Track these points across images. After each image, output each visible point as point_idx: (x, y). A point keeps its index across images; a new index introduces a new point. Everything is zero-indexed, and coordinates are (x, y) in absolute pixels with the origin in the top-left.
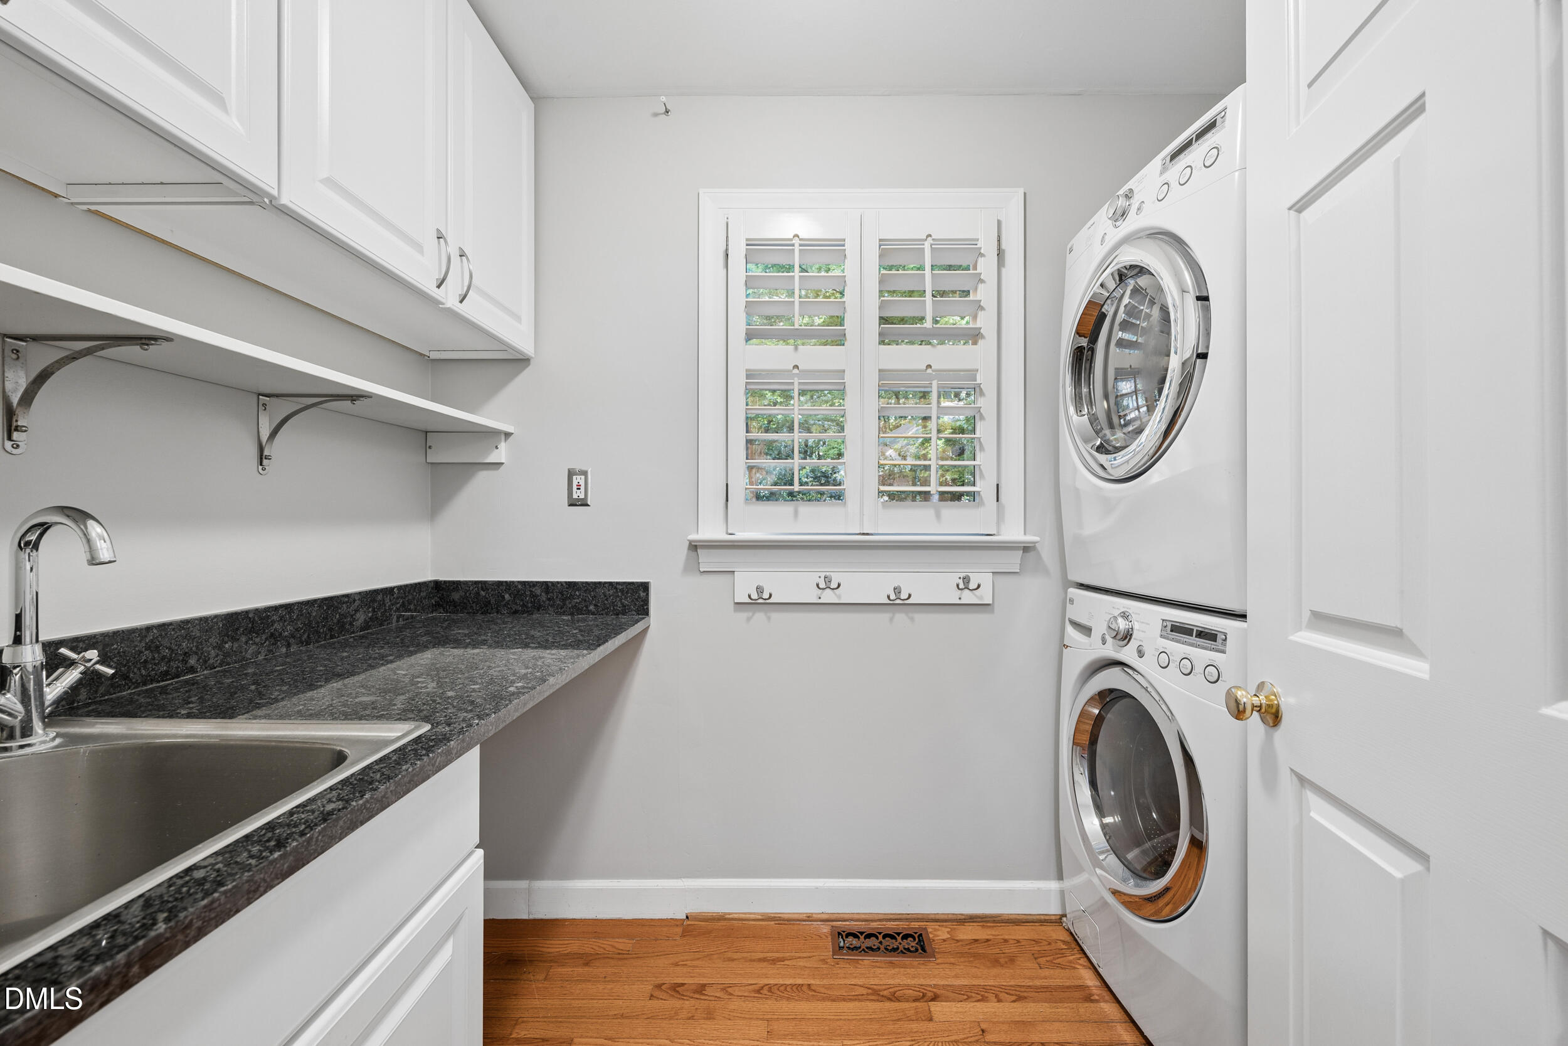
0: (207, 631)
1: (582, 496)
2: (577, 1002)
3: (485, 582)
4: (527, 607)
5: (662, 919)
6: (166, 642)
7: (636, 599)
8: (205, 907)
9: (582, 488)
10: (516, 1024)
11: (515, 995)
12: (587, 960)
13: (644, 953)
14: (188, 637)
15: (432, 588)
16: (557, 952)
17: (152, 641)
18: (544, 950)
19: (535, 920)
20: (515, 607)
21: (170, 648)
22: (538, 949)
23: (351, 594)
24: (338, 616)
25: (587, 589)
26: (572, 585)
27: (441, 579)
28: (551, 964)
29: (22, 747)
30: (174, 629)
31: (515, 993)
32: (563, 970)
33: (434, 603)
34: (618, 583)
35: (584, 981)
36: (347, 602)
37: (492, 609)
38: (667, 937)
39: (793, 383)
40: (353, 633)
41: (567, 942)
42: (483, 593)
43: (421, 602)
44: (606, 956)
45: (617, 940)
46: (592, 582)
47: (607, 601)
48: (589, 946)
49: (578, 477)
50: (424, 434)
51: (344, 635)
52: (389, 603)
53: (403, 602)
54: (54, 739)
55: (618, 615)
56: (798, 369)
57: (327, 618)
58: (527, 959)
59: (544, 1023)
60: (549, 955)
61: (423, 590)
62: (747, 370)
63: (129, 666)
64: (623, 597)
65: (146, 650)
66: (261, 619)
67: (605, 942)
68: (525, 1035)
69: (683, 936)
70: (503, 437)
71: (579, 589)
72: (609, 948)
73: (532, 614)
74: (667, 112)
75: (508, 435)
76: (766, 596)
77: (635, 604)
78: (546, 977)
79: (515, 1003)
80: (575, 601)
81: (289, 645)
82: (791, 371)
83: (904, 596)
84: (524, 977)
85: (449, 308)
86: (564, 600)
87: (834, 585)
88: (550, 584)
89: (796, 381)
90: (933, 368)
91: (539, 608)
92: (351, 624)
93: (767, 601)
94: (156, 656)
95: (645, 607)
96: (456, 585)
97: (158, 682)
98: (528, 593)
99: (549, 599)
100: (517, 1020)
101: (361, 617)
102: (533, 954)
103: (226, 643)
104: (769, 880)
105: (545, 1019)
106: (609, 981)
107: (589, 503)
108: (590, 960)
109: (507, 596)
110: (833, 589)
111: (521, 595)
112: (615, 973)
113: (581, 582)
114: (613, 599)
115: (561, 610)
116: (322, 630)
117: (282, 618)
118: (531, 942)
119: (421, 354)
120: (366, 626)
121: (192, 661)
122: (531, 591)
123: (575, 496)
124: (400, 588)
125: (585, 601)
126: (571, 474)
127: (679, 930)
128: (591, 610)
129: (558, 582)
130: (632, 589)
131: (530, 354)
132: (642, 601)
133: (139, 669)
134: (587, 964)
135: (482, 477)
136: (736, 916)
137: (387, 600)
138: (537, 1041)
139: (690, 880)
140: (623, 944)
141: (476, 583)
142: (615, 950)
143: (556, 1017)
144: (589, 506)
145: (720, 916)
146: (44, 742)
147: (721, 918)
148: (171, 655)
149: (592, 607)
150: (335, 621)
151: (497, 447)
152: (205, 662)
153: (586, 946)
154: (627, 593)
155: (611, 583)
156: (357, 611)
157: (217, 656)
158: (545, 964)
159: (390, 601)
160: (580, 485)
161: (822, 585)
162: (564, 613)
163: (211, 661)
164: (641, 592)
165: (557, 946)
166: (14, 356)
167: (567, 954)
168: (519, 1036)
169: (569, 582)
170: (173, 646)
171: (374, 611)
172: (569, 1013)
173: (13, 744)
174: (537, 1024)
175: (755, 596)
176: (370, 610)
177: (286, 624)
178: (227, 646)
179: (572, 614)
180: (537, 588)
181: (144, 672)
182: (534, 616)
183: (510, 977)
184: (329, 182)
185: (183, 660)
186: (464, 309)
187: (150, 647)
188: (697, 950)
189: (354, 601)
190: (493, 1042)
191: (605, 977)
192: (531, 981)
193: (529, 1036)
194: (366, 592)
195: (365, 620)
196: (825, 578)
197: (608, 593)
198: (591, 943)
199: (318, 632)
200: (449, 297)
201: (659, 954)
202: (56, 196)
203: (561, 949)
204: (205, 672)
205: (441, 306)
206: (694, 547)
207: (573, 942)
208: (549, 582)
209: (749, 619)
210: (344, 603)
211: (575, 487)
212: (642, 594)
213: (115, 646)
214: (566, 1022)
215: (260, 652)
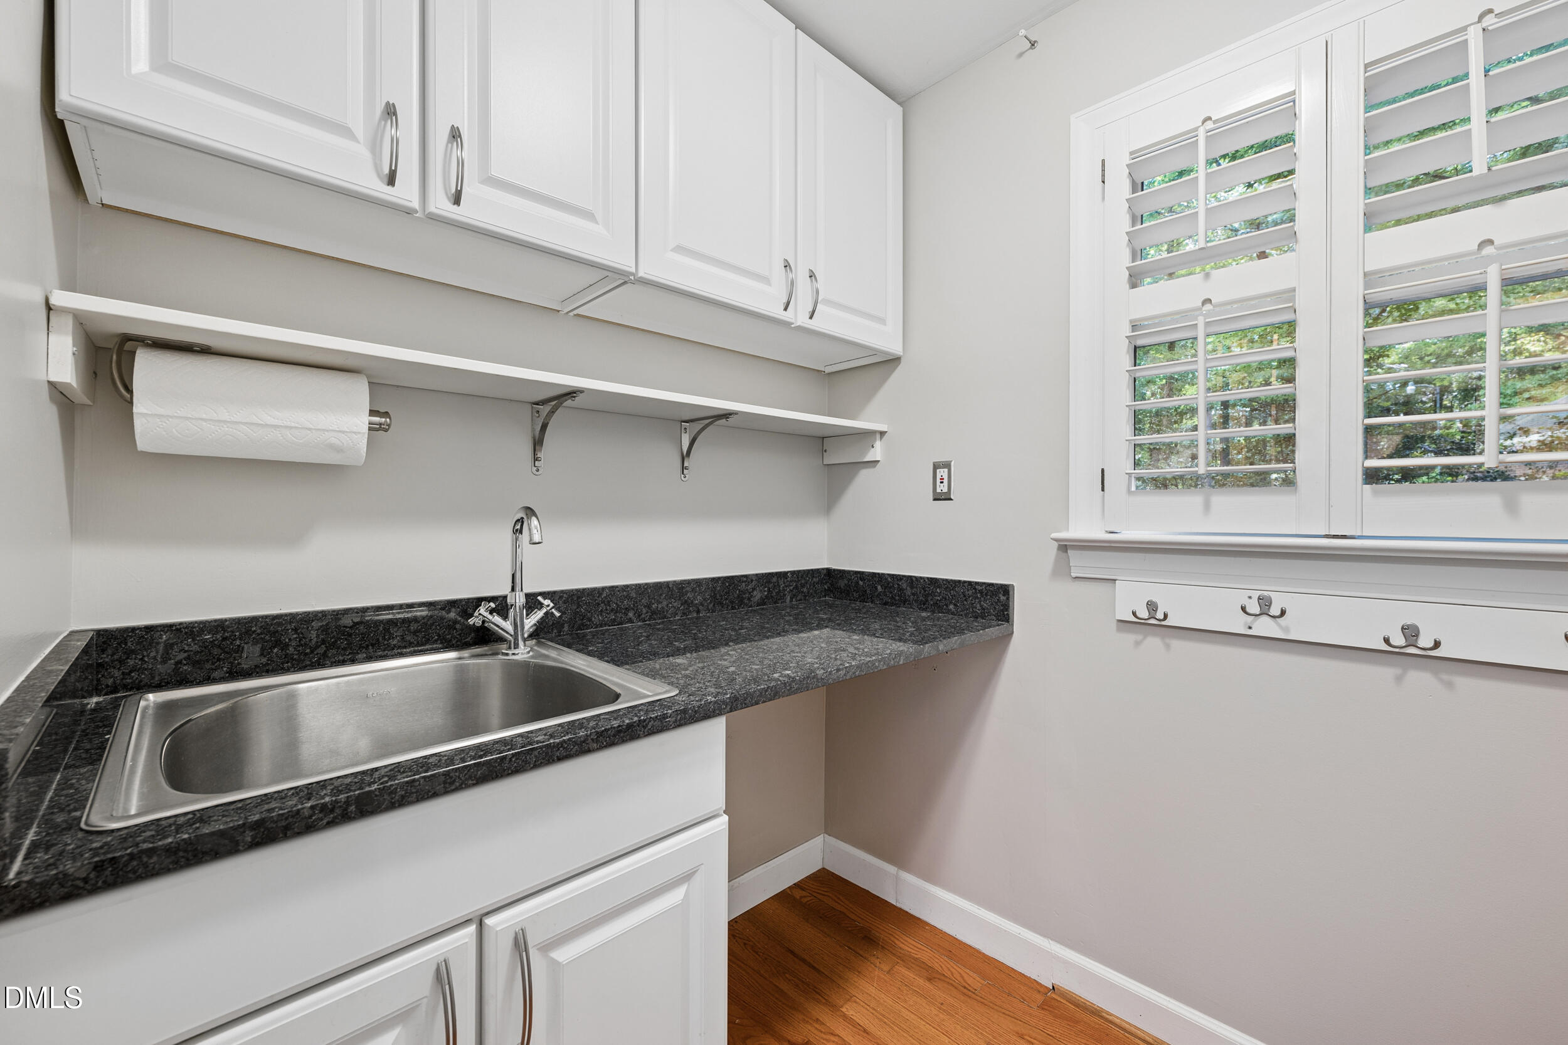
0: (640, 594)
1: (945, 490)
2: (907, 1012)
3: (863, 573)
4: (895, 600)
5: (1023, 974)
6: (614, 599)
7: (996, 603)
8: (407, 782)
9: (946, 481)
10: (849, 1000)
11: (859, 972)
12: (932, 975)
13: (991, 1002)
14: (628, 597)
15: (825, 575)
16: (908, 951)
17: (605, 597)
18: (897, 942)
19: (900, 909)
20: (886, 599)
21: (616, 604)
22: (893, 939)
23: (749, 575)
24: (738, 592)
25: (947, 587)
26: (933, 581)
27: (834, 567)
28: (899, 961)
29: (514, 654)
30: (619, 591)
31: (859, 970)
32: (906, 972)
33: (827, 588)
34: (977, 583)
35: (921, 995)
36: (745, 582)
37: (868, 599)
38: (1023, 998)
39: (1197, 324)
40: (751, 606)
41: (920, 946)
42: (861, 583)
43: (814, 586)
44: (951, 981)
45: (968, 971)
46: (951, 580)
47: (966, 601)
48: (940, 963)
49: (942, 470)
50: (821, 440)
51: (743, 608)
52: (783, 585)
53: (796, 585)
54: (529, 652)
55: (977, 618)
56: (1211, 303)
57: (729, 593)
58: (881, 943)
59: (871, 1015)
60: (900, 950)
61: (815, 575)
62: (1131, 321)
63: (592, 613)
64: (982, 599)
65: (602, 603)
66: (679, 589)
67: (955, 967)
68: (852, 1015)
69: (1041, 1007)
70: (878, 436)
71: (939, 587)
72: (957, 975)
73: (899, 607)
74: (1033, 44)
75: (882, 434)
76: (1160, 615)
77: (995, 608)
78: (889, 971)
79: (856, 979)
80: (936, 598)
81: (698, 612)
82: (1201, 309)
83: (1425, 641)
84: (873, 959)
85: (799, 326)
86: (926, 596)
87: (1275, 610)
88: (914, 579)
89: (1201, 322)
90: (1495, 244)
91: (904, 601)
92: (749, 599)
93: (1163, 623)
94: (608, 608)
95: (1006, 613)
96: (842, 573)
97: (609, 626)
98: (896, 586)
99: (913, 594)
100: (851, 997)
101: (757, 595)
102: (888, 942)
103: (653, 604)
104: (1168, 999)
105: (874, 1012)
106: (944, 1010)
107: (952, 497)
108: (935, 978)
109: (879, 587)
110: (1274, 617)
111: (890, 588)
112: (953, 1006)
113: (941, 579)
114: (972, 600)
115: (923, 605)
116: (724, 602)
117: (693, 590)
118: (890, 929)
119: (818, 371)
120: (762, 602)
121: (631, 615)
122: (898, 584)
123: (939, 490)
124: (793, 573)
125: (946, 599)
126: (936, 466)
127: (1040, 998)
128: (951, 610)
129: (921, 578)
130: (992, 591)
131: (899, 353)
132: (1002, 605)
133: (598, 615)
134: (930, 980)
135: (864, 474)
136: (1117, 1021)
137: (781, 582)
138: (860, 1027)
139: (1058, 945)
140: (974, 980)
141: (857, 573)
142: (962, 981)
143: (883, 1016)
144: (952, 500)
145: (1096, 1009)
146: (522, 654)
147: (1096, 1012)
148: (617, 608)
149: (951, 607)
150: (736, 596)
151: (873, 447)
152: (639, 616)
153: (937, 960)
154: (986, 595)
155: (970, 583)
156: (754, 589)
157: (647, 613)
158: (893, 958)
159: (784, 583)
160: (943, 479)
161: (1254, 608)
162: (925, 610)
163: (643, 616)
164: (1001, 595)
165: (911, 946)
166: (537, 415)
167: (916, 959)
168: (847, 1013)
169: (931, 578)
170: (618, 602)
171: (769, 591)
172: (896, 1019)
173: (510, 652)
174: (864, 1010)
175: (1143, 613)
176: (766, 589)
177: (696, 594)
178: (653, 606)
179: (933, 612)
180: (903, 581)
181: (600, 618)
182: (901, 609)
183: (861, 952)
184: (679, 249)
185: (624, 613)
186: (815, 324)
187: (604, 601)
188: (1052, 1034)
189: (752, 581)
190: (827, 1004)
191: (942, 1004)
192: (876, 966)
193: (855, 1018)
194: (763, 574)
195: (761, 597)
196: (1259, 599)
197: (967, 593)
198: (942, 960)
199: (721, 603)
200: (798, 316)
201: (1007, 1012)
202: (559, 311)
203: (913, 951)
204: (639, 623)
205: (793, 326)
206: (1064, 547)
207: (925, 949)
208: (914, 576)
209: (1138, 644)
210: (743, 582)
211: (938, 481)
212: (1003, 598)
213: (584, 599)
214: (889, 1025)
215: (677, 614)
